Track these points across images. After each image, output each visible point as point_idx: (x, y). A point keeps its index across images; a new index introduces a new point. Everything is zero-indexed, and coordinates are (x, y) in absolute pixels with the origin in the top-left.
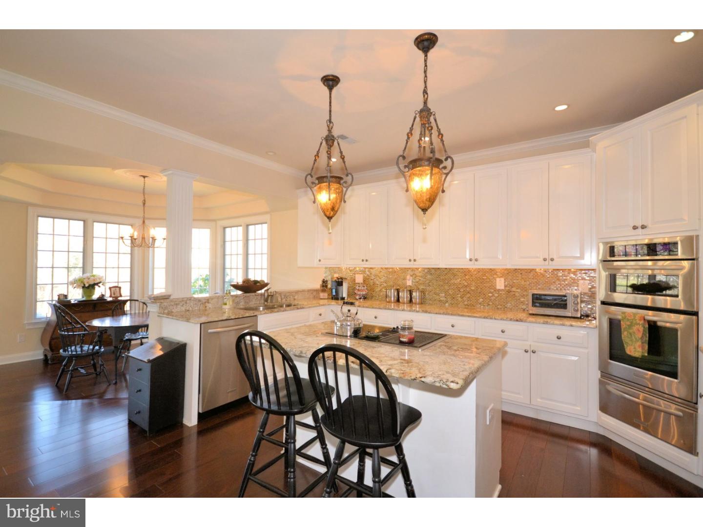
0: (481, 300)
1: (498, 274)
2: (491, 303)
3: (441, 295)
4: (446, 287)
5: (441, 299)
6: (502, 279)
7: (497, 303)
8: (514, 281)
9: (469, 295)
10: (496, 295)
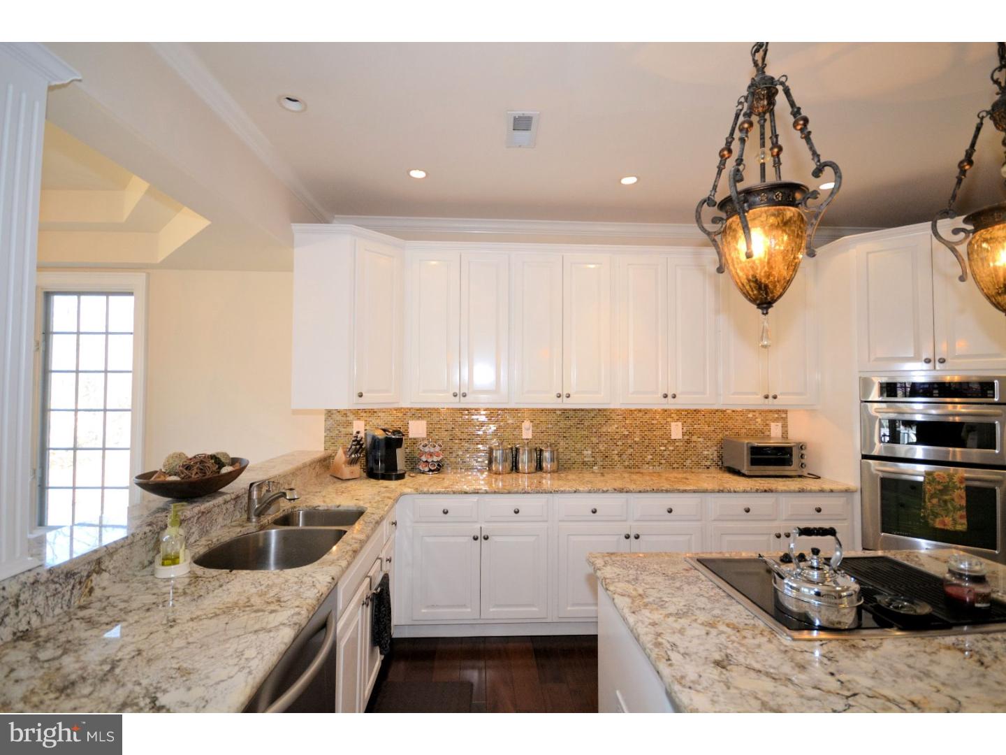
0: (650, 457)
1: (673, 415)
2: (663, 461)
3: (585, 452)
4: (595, 440)
5: (586, 459)
6: (680, 424)
7: (672, 460)
8: (695, 426)
9: (632, 450)
10: (671, 448)
